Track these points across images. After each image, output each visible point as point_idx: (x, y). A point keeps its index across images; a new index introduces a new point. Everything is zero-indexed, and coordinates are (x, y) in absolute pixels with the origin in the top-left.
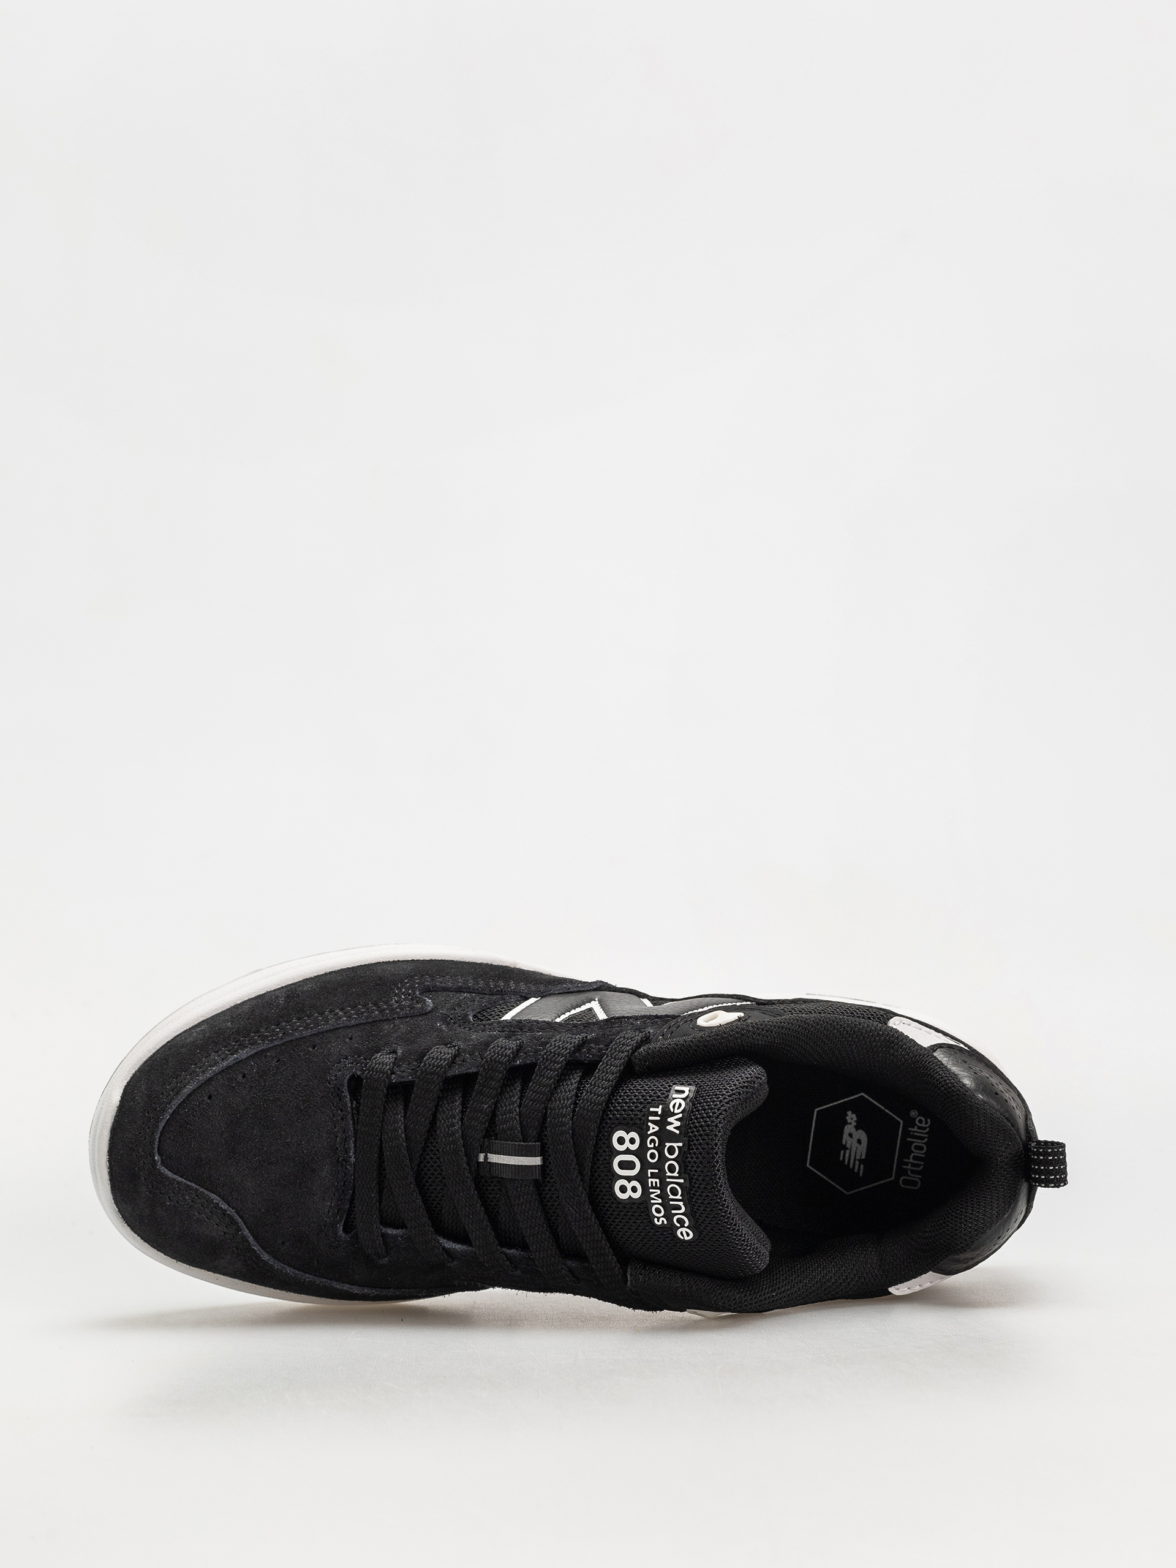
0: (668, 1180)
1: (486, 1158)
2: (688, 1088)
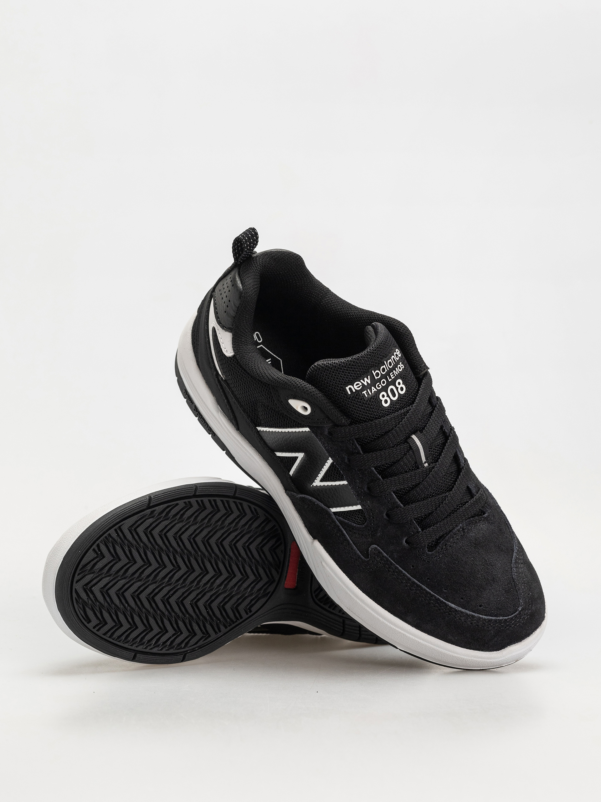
0: (388, 369)
1: (425, 462)
2: (347, 388)
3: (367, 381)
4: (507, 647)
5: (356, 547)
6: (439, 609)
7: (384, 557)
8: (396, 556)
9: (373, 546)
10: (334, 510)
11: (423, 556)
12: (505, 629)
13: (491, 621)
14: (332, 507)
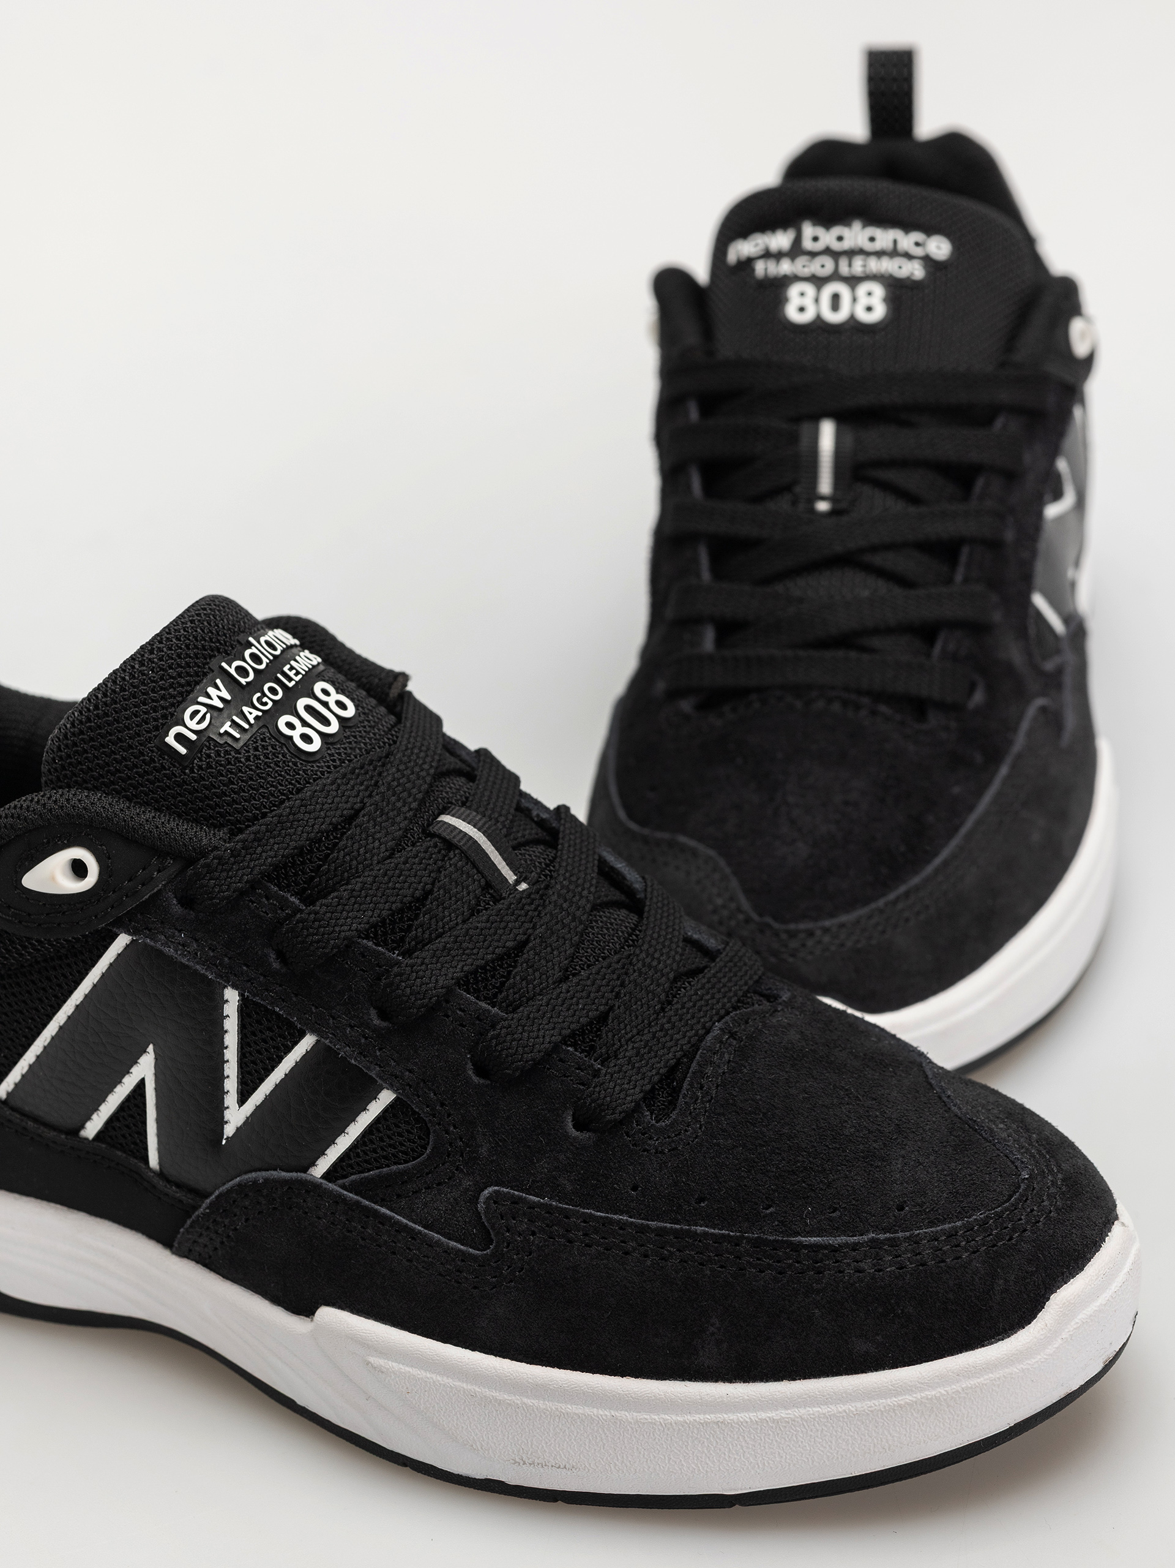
1: (517, 882)
2: (170, 740)
3: (218, 694)
4: (1048, 1299)
5: (438, 1233)
6: (780, 1273)
7: (534, 1208)
8: (569, 1187)
9: (486, 1192)
10: (323, 1165)
11: (649, 1142)
12: (1013, 1241)
13: (956, 1235)
14: (313, 1164)
